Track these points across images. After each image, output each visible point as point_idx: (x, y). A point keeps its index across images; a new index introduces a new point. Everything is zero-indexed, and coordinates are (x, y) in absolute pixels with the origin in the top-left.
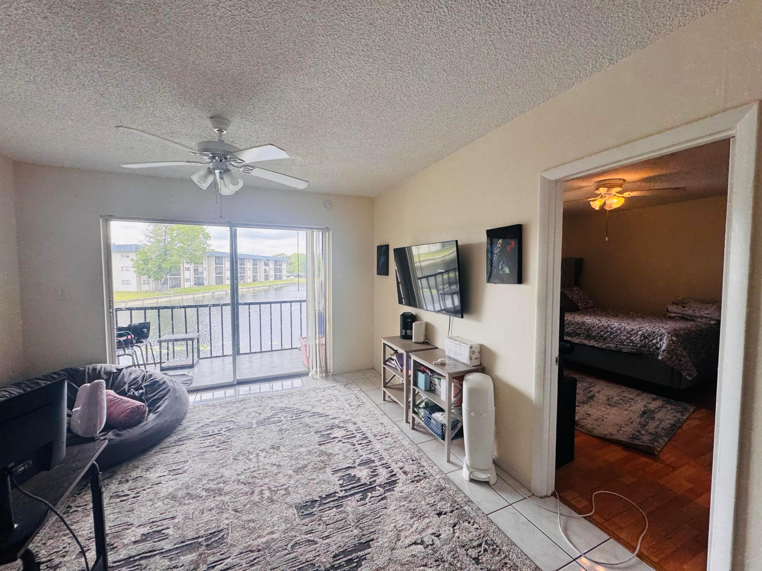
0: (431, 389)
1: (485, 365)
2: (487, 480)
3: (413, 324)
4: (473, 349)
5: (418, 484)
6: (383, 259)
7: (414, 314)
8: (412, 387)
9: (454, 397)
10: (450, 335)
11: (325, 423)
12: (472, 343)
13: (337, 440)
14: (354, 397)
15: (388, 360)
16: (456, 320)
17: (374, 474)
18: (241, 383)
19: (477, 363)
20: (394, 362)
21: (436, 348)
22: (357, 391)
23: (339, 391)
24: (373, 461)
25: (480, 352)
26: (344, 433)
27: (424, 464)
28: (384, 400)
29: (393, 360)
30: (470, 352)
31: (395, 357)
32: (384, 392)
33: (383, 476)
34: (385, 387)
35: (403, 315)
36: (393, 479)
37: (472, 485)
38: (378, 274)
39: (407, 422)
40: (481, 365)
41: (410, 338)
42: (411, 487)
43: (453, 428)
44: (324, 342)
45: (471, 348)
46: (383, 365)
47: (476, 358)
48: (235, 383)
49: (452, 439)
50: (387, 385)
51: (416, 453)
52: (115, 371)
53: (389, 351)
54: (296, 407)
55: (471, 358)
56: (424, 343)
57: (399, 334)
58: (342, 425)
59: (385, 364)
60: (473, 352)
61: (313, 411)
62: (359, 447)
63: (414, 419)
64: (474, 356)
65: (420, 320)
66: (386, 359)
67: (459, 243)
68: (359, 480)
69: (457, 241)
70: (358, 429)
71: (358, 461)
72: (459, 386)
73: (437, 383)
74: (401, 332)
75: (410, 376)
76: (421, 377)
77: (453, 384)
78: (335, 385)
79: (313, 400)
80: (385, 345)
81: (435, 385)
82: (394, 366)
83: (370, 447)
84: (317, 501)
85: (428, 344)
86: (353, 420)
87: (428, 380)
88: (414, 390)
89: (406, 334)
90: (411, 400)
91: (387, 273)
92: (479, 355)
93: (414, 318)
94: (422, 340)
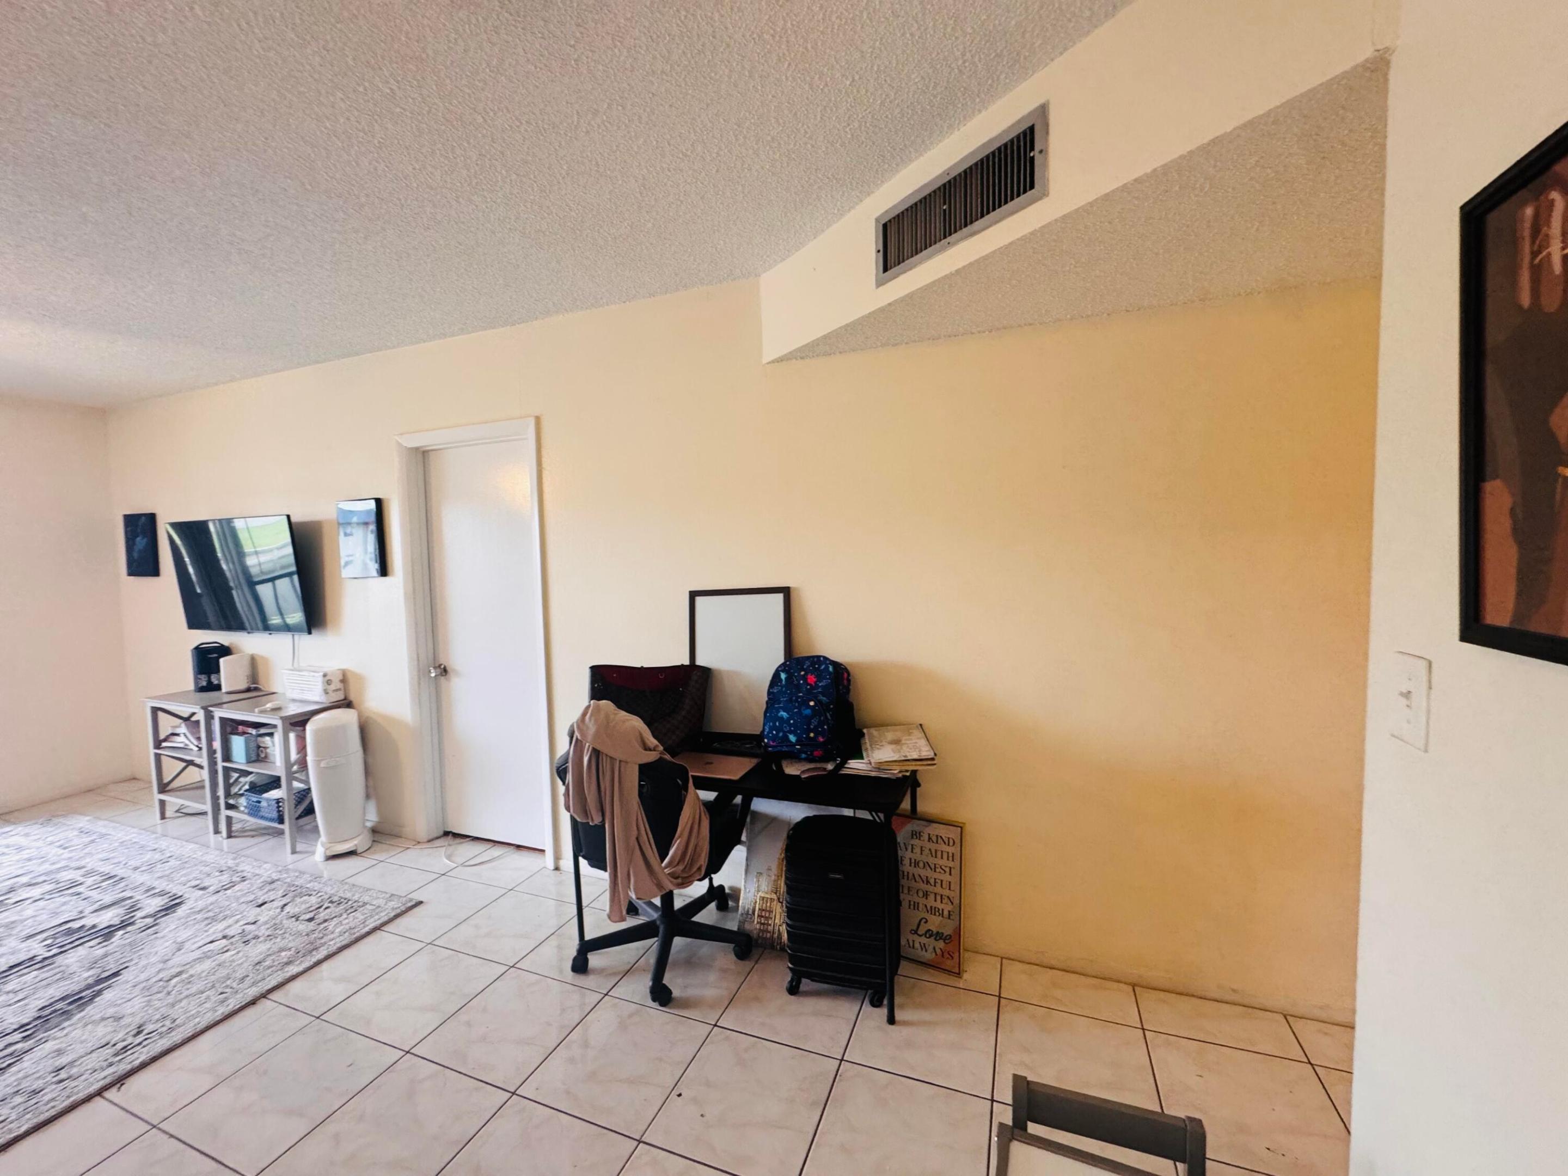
0: (258, 755)
1: (352, 697)
2: (353, 849)
3: (222, 660)
4: (328, 678)
5: (228, 892)
6: (141, 542)
7: (226, 644)
8: (220, 765)
9: (297, 754)
10: (296, 665)
12: (326, 670)
13: (30, 901)
14: (75, 833)
15: (165, 740)
16: (306, 641)
17: (132, 908)
19: (340, 696)
20: (180, 739)
21: (273, 693)
23: (26, 835)
24: (131, 898)
25: (343, 681)
26: (51, 887)
27: (246, 868)
28: (163, 817)
29: (178, 735)
30: (323, 683)
31: (183, 729)
32: (162, 803)
33: (152, 905)
34: (163, 790)
35: (197, 648)
36: (177, 901)
37: (331, 862)
38: (130, 574)
39: (217, 832)
40: (345, 699)
41: (218, 688)
42: (214, 898)
43: (299, 802)
45: (325, 675)
46: (153, 751)
47: (336, 690)
49: (299, 817)
50: (171, 787)
51: (230, 862)
53: (167, 723)
55: (326, 692)
56: (246, 691)
57: (191, 686)
58: (42, 879)
59: (157, 747)
60: (329, 682)
62: (93, 893)
63: (229, 820)
64: (333, 687)
65: (239, 651)
66: (162, 737)
67: (293, 519)
68: (94, 926)
69: (288, 517)
70: (89, 873)
71: (89, 910)
72: (301, 734)
73: (270, 744)
74: (196, 680)
75: (215, 752)
76: (238, 743)
77: (292, 735)
78: (7, 828)
80: (155, 710)
81: (265, 748)
82: (180, 745)
83: (122, 885)
85: (256, 689)
86: (74, 865)
87: (253, 745)
88: (227, 770)
89: (210, 682)
90: (221, 793)
91: (154, 571)
92: (340, 685)
93: (225, 651)
94: (243, 685)
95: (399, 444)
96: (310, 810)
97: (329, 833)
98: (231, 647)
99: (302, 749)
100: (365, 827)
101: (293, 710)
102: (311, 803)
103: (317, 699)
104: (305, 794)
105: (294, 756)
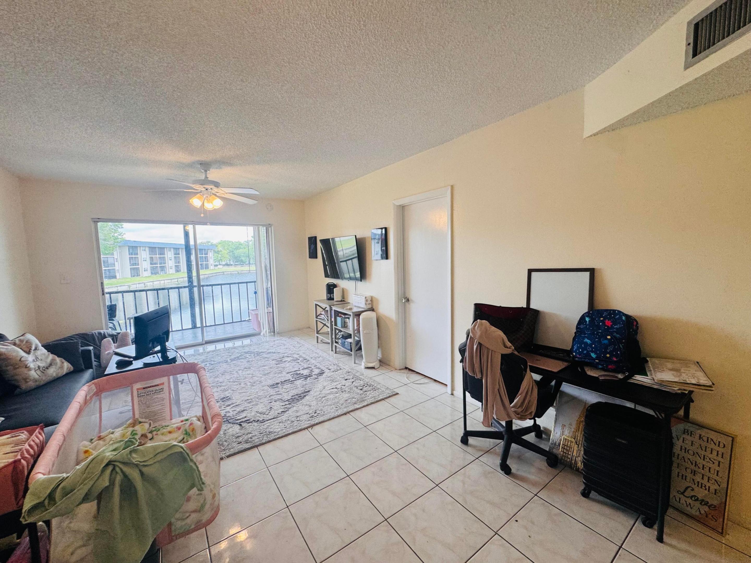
0: (345, 325)
1: (374, 307)
2: (374, 366)
3: (334, 289)
4: (367, 299)
5: (336, 372)
6: (313, 246)
7: (335, 284)
8: (334, 327)
9: (357, 326)
10: (356, 293)
11: (278, 356)
12: (366, 296)
13: (287, 362)
14: (297, 343)
15: (319, 316)
16: (359, 284)
17: (312, 371)
18: (208, 342)
20: (323, 316)
21: (349, 303)
22: (297, 339)
23: (285, 341)
24: (311, 367)
25: (371, 301)
26: (292, 359)
27: (341, 365)
28: (318, 342)
29: (322, 314)
30: (365, 300)
31: (323, 313)
32: (317, 337)
33: (316, 371)
34: (318, 333)
35: (327, 284)
36: (323, 372)
37: (366, 370)
38: (309, 258)
39: (332, 350)
40: (372, 308)
41: (333, 299)
42: (332, 373)
43: (357, 345)
44: (271, 311)
45: (366, 298)
46: (315, 319)
47: (369, 304)
48: (204, 342)
49: (357, 350)
50: (320, 332)
51: (336, 362)
52: (116, 334)
53: (319, 310)
54: (256, 351)
55: (366, 304)
56: (341, 301)
57: (325, 298)
58: (290, 355)
59: (317, 318)
60: (367, 301)
61: (268, 351)
62: (302, 363)
63: (336, 346)
64: (368, 303)
65: (339, 287)
67: (357, 237)
68: (303, 374)
69: (356, 236)
70: (300, 357)
71: (301, 368)
72: (358, 319)
73: (348, 322)
74: (327, 296)
75: (332, 322)
76: (339, 319)
77: (355, 319)
78: (281, 338)
79: (267, 346)
80: (316, 305)
81: (347, 323)
82: (323, 318)
83: (308, 362)
84: (279, 383)
85: (344, 301)
86: (297, 353)
87: (343, 321)
88: (336, 329)
89: (331, 297)
90: (334, 337)
91: (316, 257)
92: (370, 302)
93: (335, 286)
94: (340, 299)
95: (394, 205)
96: (360, 349)
97: (366, 359)
98: (337, 285)
99: (358, 325)
100: (377, 359)
101: (355, 310)
102: (361, 346)
103: (363, 306)
104: (358, 342)
105: (356, 328)
